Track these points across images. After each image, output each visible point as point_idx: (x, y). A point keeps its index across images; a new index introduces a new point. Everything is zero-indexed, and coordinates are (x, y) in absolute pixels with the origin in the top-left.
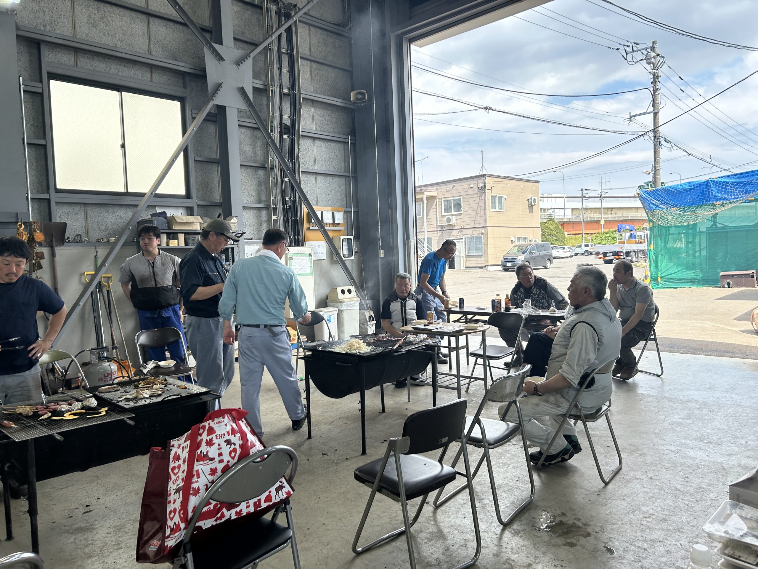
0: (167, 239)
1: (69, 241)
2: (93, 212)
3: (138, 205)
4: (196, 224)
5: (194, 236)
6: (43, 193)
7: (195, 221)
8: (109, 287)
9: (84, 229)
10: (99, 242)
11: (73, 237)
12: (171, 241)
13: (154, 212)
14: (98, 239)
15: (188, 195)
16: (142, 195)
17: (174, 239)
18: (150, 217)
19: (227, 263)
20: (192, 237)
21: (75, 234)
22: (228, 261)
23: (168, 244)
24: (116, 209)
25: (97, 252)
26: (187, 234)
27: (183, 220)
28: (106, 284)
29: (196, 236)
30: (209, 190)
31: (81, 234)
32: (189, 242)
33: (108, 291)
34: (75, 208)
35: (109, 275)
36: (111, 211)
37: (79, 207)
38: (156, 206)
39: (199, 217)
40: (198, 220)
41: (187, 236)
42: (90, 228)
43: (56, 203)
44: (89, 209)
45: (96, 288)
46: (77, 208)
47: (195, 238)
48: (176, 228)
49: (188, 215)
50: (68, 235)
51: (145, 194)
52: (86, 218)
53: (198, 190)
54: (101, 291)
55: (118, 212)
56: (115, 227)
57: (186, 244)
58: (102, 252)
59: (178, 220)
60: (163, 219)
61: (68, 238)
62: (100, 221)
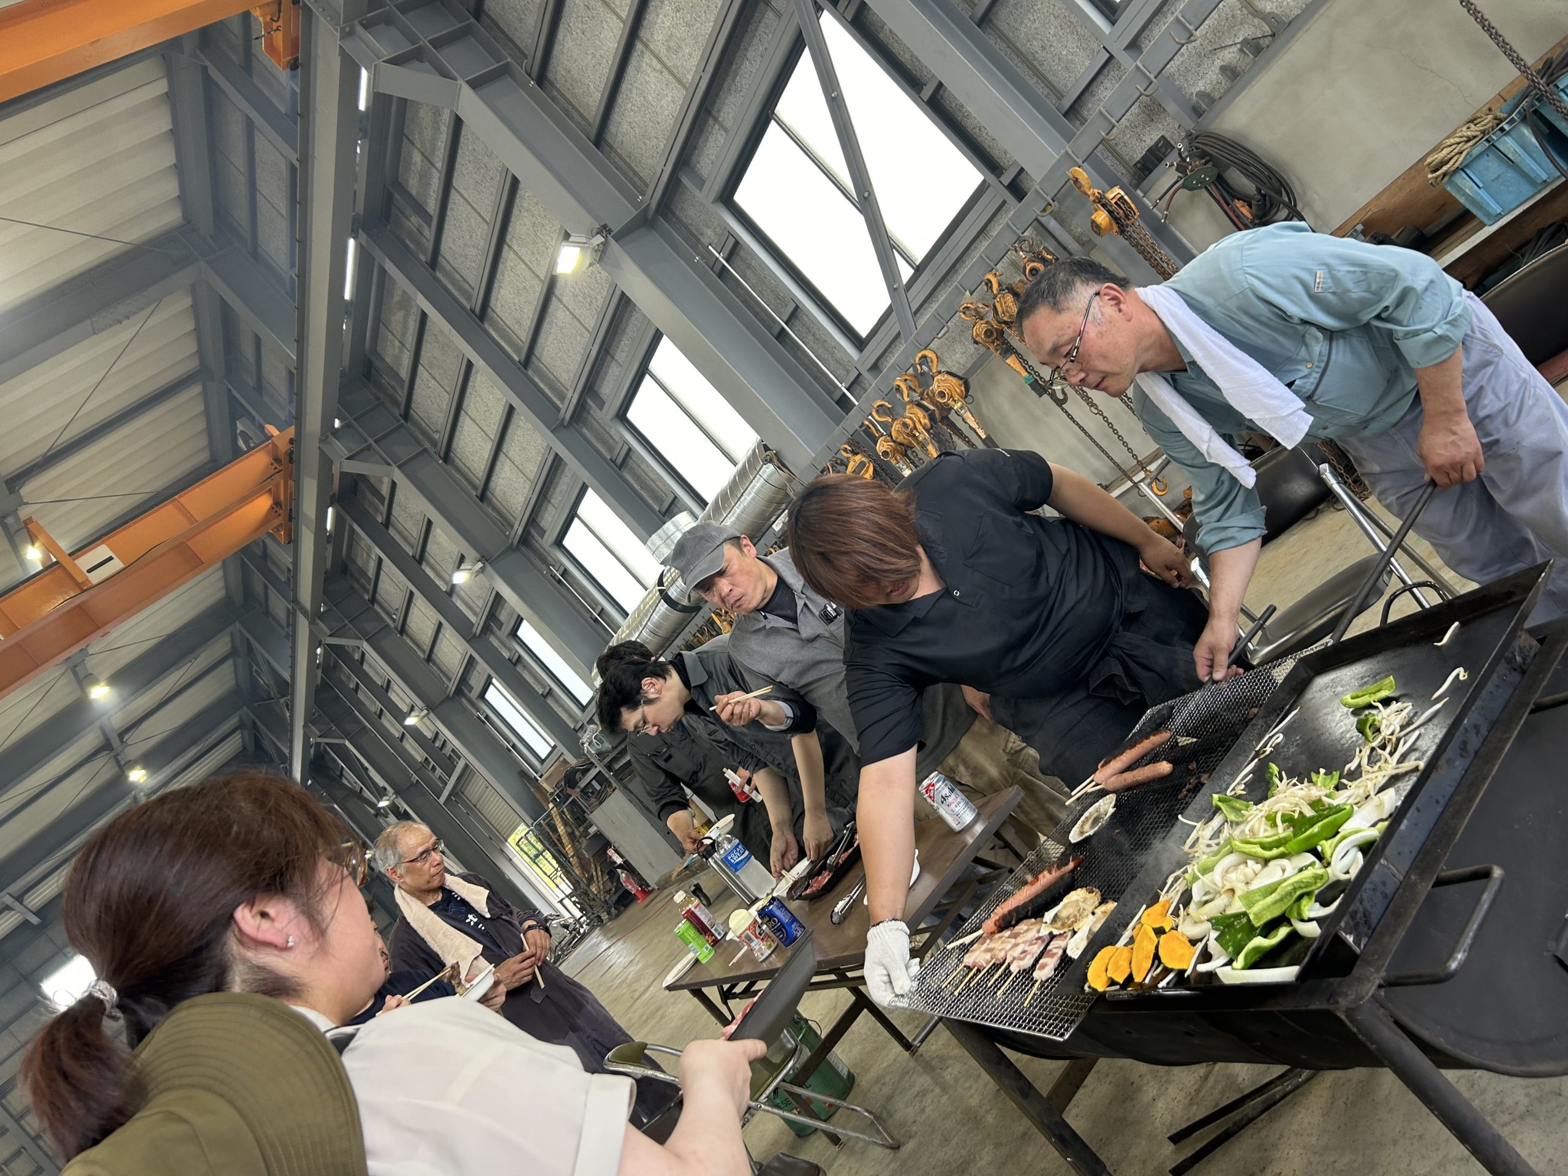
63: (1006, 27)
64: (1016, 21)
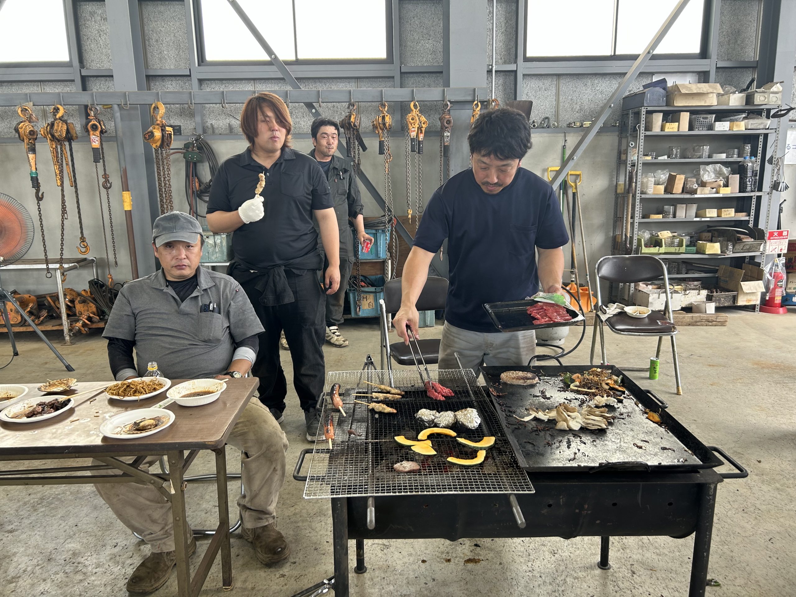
0: (663, 121)
1: (534, 126)
2: (567, 86)
3: (626, 73)
4: (711, 95)
5: (705, 116)
6: (510, 63)
7: (710, 90)
8: (576, 188)
9: (553, 110)
10: (569, 127)
11: (539, 121)
12: (668, 125)
13: (649, 82)
14: (570, 124)
15: (704, 53)
16: (634, 57)
17: (673, 121)
18: (642, 88)
19: (753, 159)
20: (701, 118)
21: (543, 117)
22: (756, 156)
23: (662, 129)
24: (596, 81)
25: (566, 141)
26: (694, 112)
27: (691, 90)
28: (573, 184)
29: (709, 116)
30: (739, 42)
31: (550, 117)
32: (696, 124)
33: (574, 194)
34: (546, 82)
35: (578, 173)
36: (589, 83)
37: (550, 80)
38: (653, 74)
39: (718, 85)
40: (716, 89)
41: (694, 116)
42: (561, 108)
43: (524, 75)
44: (562, 81)
45: (560, 190)
46: (547, 82)
47: (706, 118)
48: (679, 103)
49: (699, 83)
50: (534, 119)
51: (638, 55)
52: (558, 94)
53: (721, 44)
54: (565, 193)
55: (599, 85)
56: (592, 106)
57: (691, 128)
58: (572, 140)
59: (683, 91)
60: (661, 90)
61: (534, 122)
62: (575, 98)
63: (147, 15)
64: (154, 18)
